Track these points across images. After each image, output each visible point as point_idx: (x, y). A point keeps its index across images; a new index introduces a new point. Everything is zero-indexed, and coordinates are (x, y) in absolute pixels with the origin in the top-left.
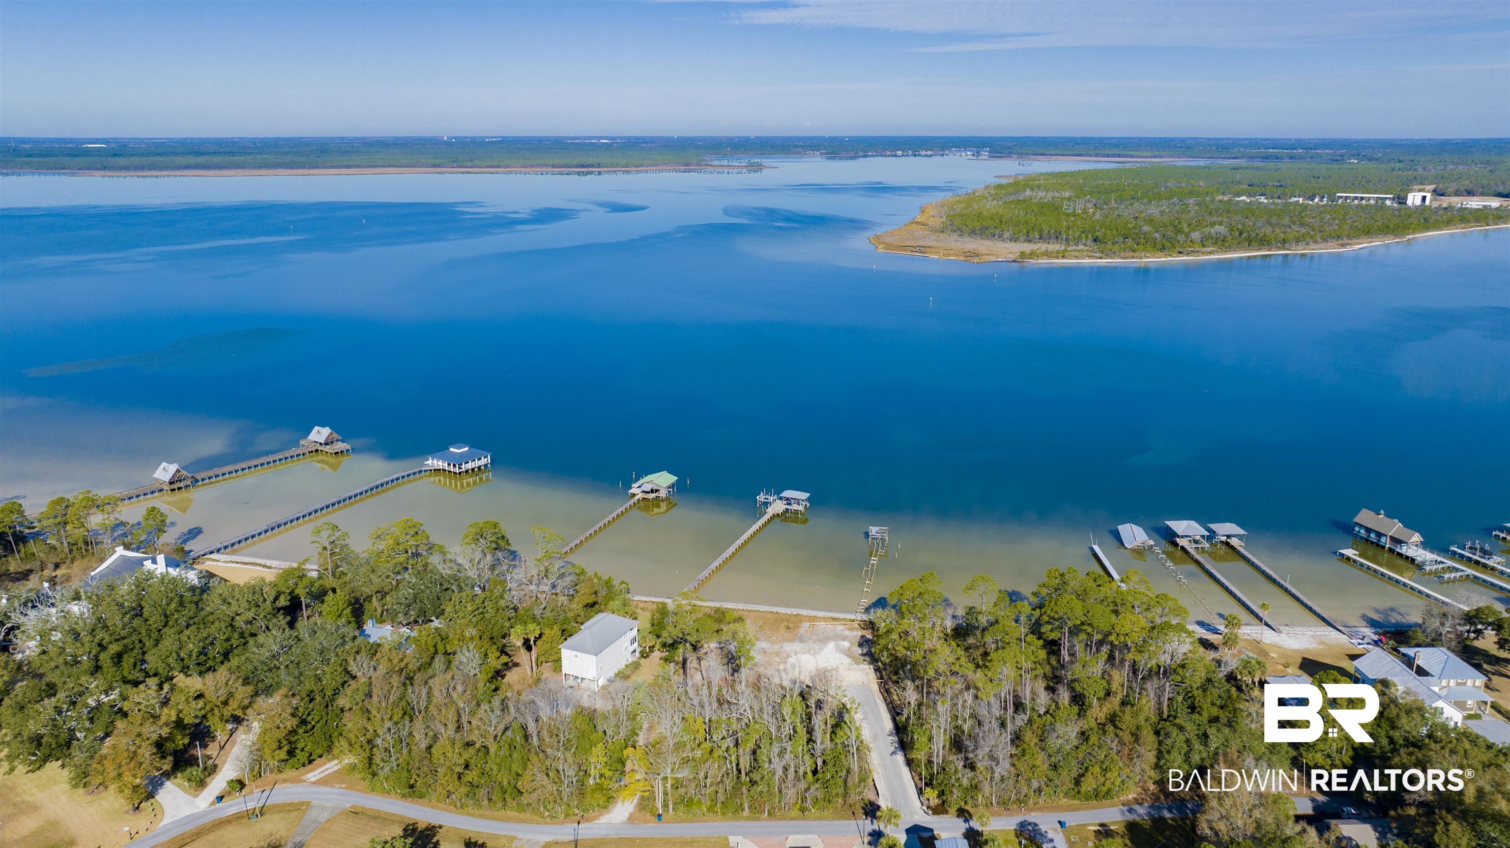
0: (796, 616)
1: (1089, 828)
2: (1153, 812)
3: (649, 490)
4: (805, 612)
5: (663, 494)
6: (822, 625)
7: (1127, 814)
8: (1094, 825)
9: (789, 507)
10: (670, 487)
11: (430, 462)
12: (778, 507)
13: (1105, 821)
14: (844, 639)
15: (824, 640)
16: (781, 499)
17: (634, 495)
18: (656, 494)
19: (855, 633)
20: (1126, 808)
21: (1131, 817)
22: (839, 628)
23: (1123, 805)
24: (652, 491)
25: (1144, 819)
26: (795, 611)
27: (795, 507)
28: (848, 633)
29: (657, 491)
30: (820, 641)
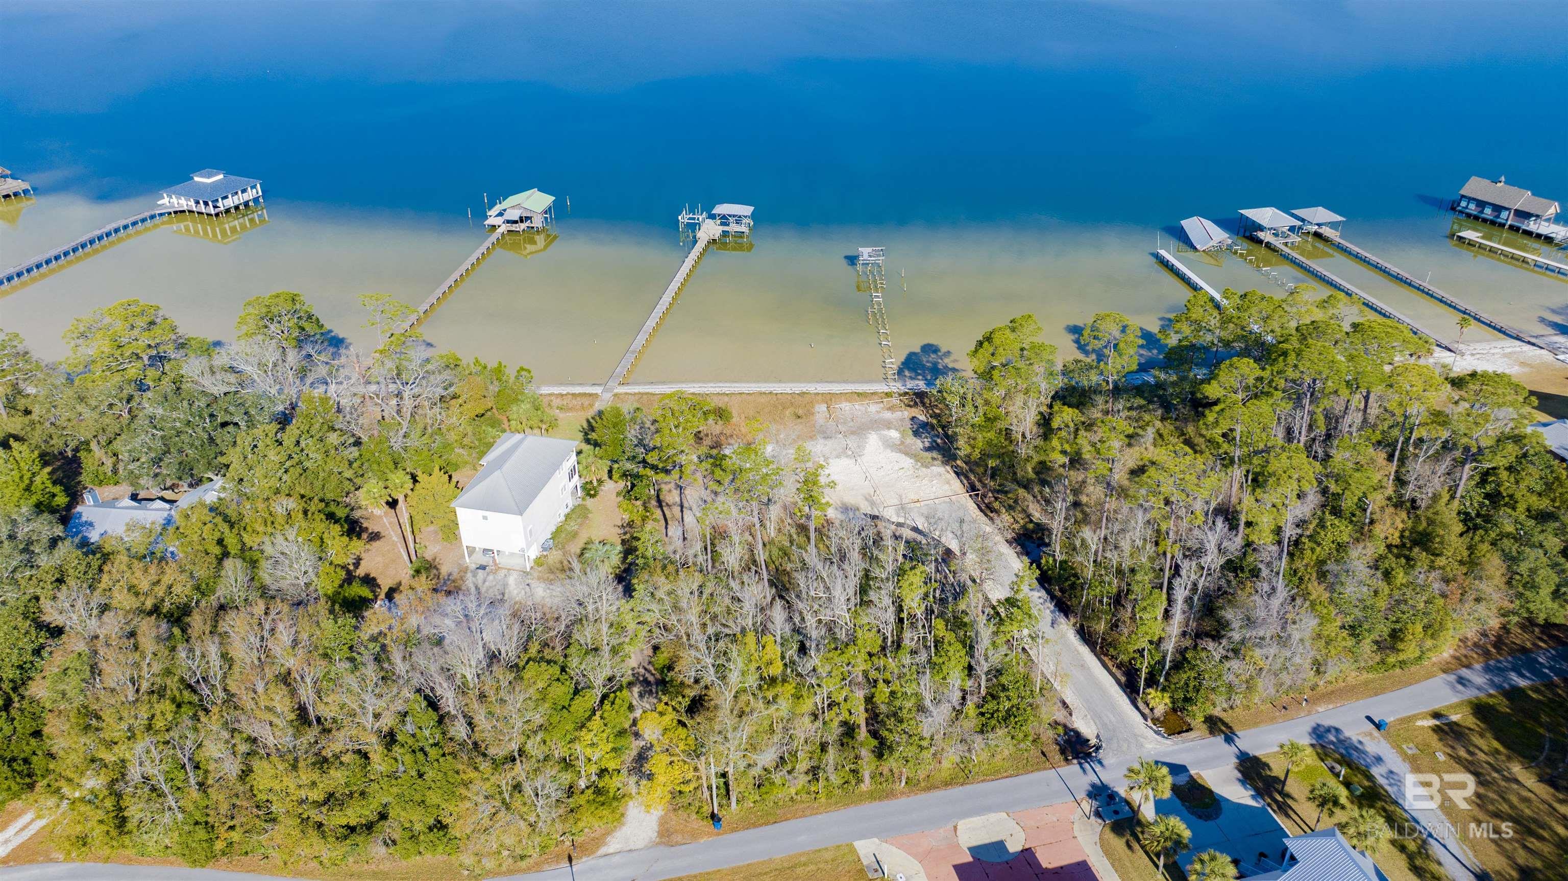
0: (802, 394)
1: (1419, 723)
2: (1496, 679)
3: (517, 218)
4: (812, 388)
5: (538, 222)
6: (846, 406)
7: (1460, 687)
8: (1423, 716)
9: (726, 228)
10: (546, 213)
11: (165, 201)
12: (709, 230)
13: (1436, 706)
14: (888, 425)
15: (860, 430)
16: (712, 217)
17: (493, 228)
18: (528, 224)
19: (898, 414)
20: (1452, 678)
21: (1470, 694)
22: (873, 408)
23: (1445, 671)
24: (521, 220)
25: (1491, 696)
26: (798, 388)
27: (733, 228)
28: (888, 415)
29: (527, 218)
30: (853, 433)
